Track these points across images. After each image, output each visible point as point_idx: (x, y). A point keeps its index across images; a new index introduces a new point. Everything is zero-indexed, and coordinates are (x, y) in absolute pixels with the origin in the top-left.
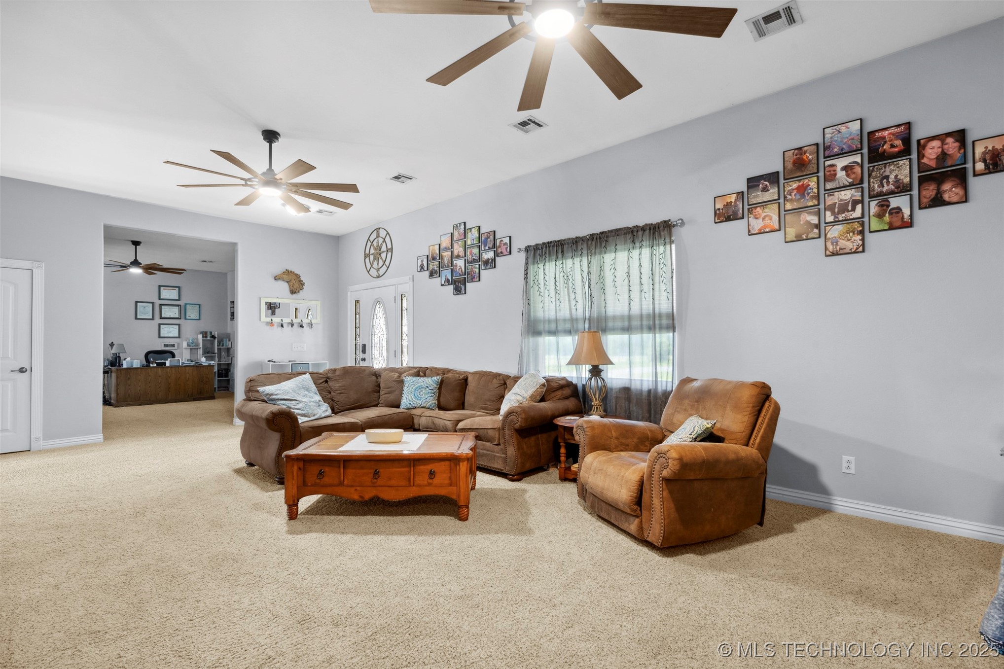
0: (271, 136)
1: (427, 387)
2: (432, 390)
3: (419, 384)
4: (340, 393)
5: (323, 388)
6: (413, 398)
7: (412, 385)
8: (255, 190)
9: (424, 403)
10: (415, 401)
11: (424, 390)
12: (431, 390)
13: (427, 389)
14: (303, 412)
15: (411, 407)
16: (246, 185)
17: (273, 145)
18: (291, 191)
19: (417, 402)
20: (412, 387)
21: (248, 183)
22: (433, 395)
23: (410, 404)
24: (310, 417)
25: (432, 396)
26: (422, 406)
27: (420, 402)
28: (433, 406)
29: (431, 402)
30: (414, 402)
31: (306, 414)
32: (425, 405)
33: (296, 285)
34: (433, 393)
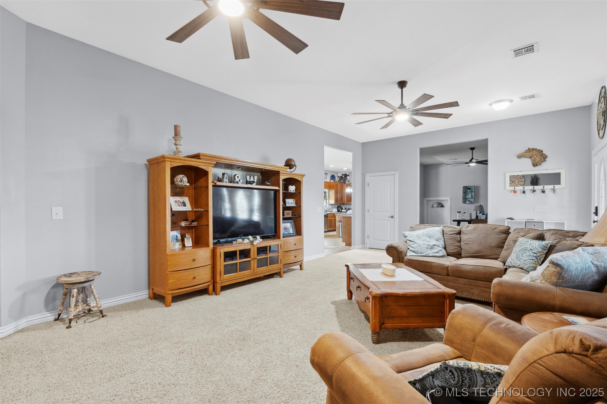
0: (402, 84)
1: (531, 250)
2: (536, 253)
3: (525, 246)
4: (466, 244)
5: (452, 238)
6: (514, 257)
7: (519, 245)
8: (393, 118)
9: (522, 265)
10: (515, 260)
11: (528, 252)
12: (534, 253)
13: (531, 252)
14: (414, 250)
15: (511, 265)
16: (389, 116)
17: (403, 89)
18: (413, 114)
19: (517, 262)
20: (519, 247)
21: (390, 115)
22: (534, 258)
23: (511, 262)
24: (417, 254)
25: (532, 259)
26: (520, 266)
27: (519, 263)
28: (530, 269)
29: (528, 265)
30: (514, 262)
31: (415, 251)
32: (522, 266)
33: (538, 159)
34: (536, 257)
